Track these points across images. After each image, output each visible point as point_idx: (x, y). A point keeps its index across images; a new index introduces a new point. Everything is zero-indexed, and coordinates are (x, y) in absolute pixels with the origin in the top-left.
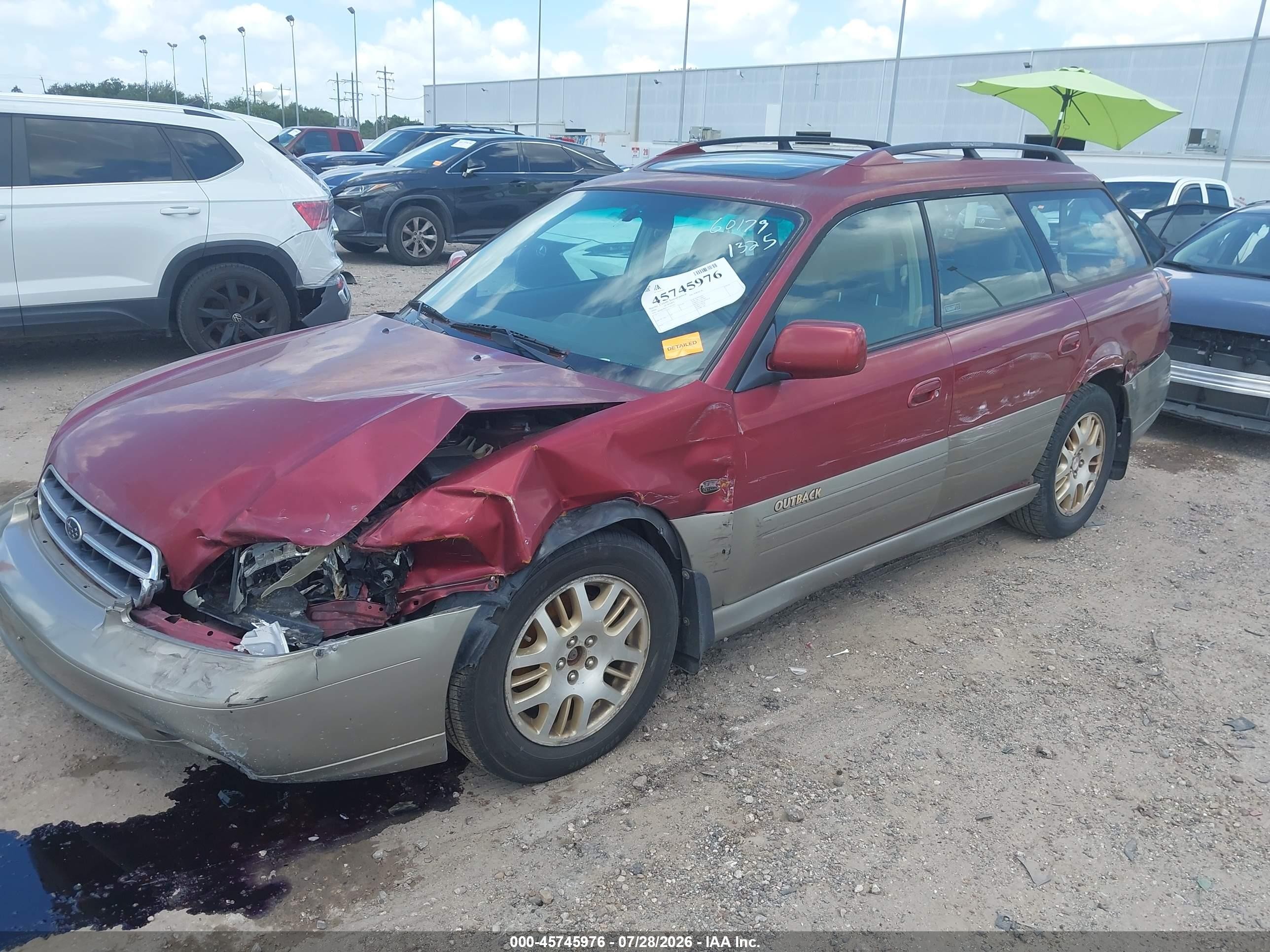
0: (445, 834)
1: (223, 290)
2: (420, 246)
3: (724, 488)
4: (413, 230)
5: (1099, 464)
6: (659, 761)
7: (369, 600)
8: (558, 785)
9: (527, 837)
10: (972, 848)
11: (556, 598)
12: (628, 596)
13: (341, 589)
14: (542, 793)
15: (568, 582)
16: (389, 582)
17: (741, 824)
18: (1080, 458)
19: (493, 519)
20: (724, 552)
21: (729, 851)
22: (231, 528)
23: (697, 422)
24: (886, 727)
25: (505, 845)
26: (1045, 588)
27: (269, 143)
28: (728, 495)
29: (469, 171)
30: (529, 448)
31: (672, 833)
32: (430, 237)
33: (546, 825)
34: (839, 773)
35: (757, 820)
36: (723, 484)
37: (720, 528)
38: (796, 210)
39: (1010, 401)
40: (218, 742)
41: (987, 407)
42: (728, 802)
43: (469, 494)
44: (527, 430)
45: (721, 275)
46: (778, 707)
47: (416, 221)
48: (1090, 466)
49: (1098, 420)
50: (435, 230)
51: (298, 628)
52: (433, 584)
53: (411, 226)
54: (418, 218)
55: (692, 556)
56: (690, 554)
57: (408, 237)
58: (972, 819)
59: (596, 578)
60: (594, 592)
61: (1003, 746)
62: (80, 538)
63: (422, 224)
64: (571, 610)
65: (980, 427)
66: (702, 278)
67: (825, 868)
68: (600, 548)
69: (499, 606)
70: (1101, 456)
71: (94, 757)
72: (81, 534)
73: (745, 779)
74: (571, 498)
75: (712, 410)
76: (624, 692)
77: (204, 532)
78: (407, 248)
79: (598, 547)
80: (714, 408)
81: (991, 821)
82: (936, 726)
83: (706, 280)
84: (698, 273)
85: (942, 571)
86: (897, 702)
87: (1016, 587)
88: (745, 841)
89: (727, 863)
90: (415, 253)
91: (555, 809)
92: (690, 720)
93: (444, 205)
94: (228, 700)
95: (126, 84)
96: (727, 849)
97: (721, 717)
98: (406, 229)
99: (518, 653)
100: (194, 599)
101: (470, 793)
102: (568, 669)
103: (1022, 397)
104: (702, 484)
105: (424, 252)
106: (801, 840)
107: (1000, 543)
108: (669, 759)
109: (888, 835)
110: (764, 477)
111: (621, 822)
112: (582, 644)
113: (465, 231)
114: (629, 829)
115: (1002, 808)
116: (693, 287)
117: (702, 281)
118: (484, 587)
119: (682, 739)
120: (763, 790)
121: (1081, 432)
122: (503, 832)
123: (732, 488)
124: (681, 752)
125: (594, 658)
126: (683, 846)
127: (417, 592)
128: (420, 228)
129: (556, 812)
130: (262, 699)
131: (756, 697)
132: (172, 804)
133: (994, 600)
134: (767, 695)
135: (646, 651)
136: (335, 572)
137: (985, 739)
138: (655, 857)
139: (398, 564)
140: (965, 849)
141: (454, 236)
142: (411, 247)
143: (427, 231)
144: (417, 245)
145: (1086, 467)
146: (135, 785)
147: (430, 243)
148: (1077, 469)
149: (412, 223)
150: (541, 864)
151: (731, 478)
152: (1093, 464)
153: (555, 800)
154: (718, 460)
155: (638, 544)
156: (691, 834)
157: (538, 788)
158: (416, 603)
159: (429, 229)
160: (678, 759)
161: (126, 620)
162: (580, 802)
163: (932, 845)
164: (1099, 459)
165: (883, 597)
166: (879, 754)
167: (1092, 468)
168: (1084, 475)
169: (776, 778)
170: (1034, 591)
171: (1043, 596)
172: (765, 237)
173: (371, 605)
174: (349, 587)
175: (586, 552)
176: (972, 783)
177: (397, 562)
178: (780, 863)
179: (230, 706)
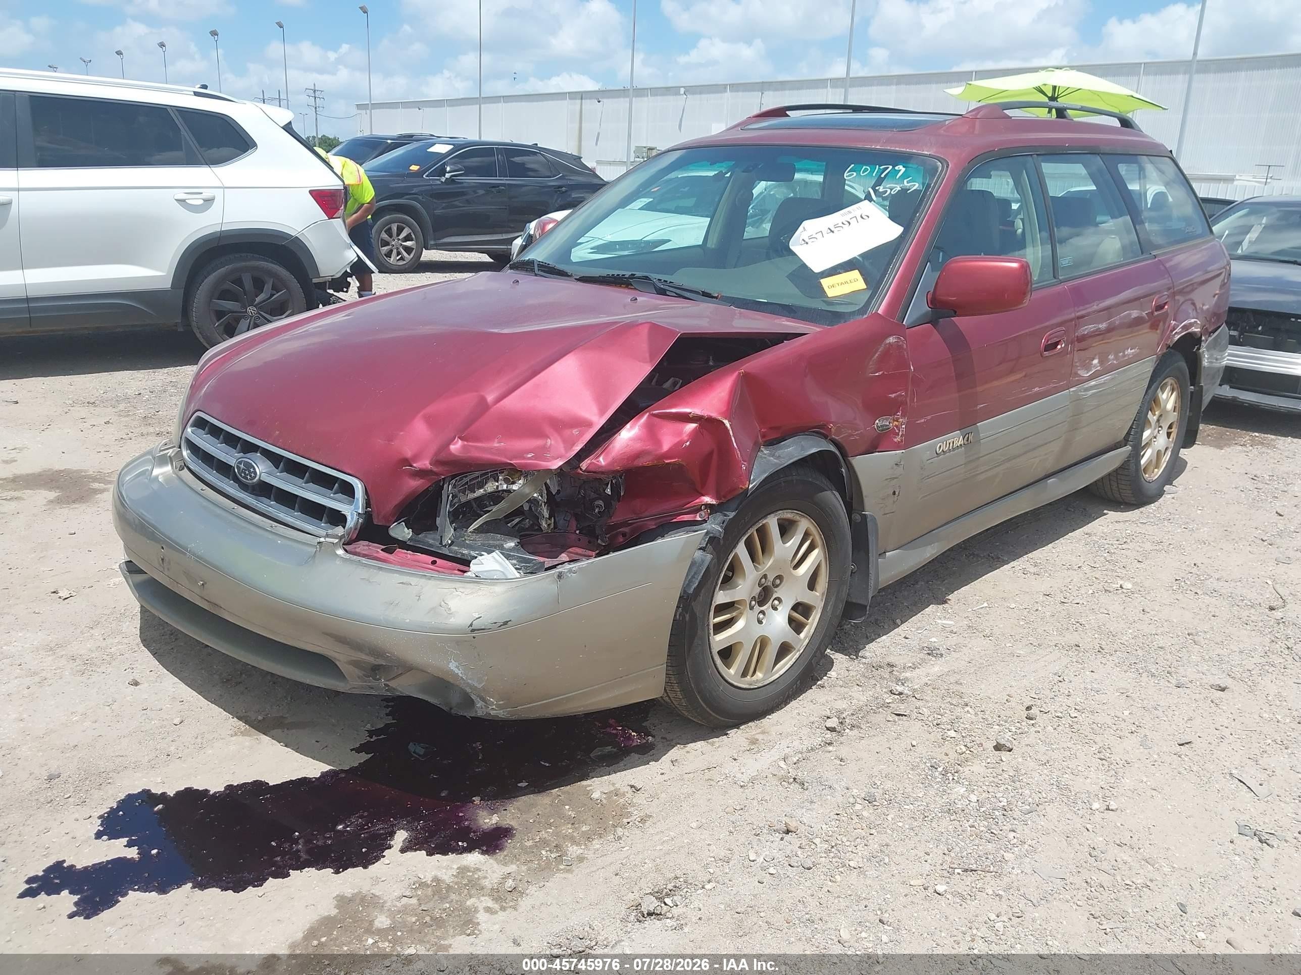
0: (655, 775)
1: (239, 282)
2: (399, 253)
3: (897, 426)
4: (391, 236)
5: (1174, 430)
6: (841, 705)
7: (578, 532)
8: (751, 729)
9: (739, 775)
10: (1186, 769)
11: (753, 533)
12: (811, 535)
13: (549, 522)
14: (738, 737)
15: (765, 517)
16: (599, 512)
17: (953, 755)
18: (1159, 424)
19: (708, 444)
20: (894, 493)
21: (953, 779)
22: (443, 456)
23: (877, 355)
24: (1057, 668)
25: (721, 783)
26: (1148, 546)
27: (283, 128)
28: (900, 434)
29: (448, 175)
30: (736, 374)
31: (889, 766)
32: (408, 244)
33: (752, 765)
34: (1029, 708)
35: (968, 752)
36: (897, 423)
37: (892, 468)
38: (930, 156)
39: (1116, 358)
40: (456, 671)
41: (1099, 362)
42: (932, 737)
43: (685, 418)
44: (711, 363)
45: (868, 217)
46: (942, 655)
47: (394, 227)
48: (1167, 433)
49: (1175, 386)
50: (413, 236)
51: (515, 559)
52: (640, 515)
53: (389, 232)
54: (396, 224)
55: (866, 497)
56: (864, 494)
57: (386, 244)
58: (1175, 745)
59: (788, 515)
60: (786, 529)
61: (1174, 682)
62: (257, 478)
63: (400, 230)
64: (766, 546)
65: (1093, 383)
66: (849, 221)
67: (1055, 790)
68: (795, 481)
69: (712, 535)
70: (1176, 423)
71: (260, 718)
72: (258, 473)
73: (940, 717)
74: (771, 428)
75: (890, 343)
76: (802, 635)
77: (412, 463)
78: (385, 255)
79: (793, 480)
80: (891, 341)
81: (1193, 745)
82: (1101, 666)
83: (853, 222)
84: (843, 215)
85: (1044, 534)
86: (1056, 646)
87: (1120, 546)
88: (966, 770)
89: (955, 790)
90: (393, 260)
91: (756, 749)
92: (858, 668)
93: (424, 212)
94: (471, 625)
96: (951, 778)
97: (890, 665)
98: (384, 236)
99: (720, 589)
100: (401, 532)
101: (663, 738)
102: (757, 608)
103: (1124, 356)
104: (877, 421)
105: (402, 259)
106: (1020, 767)
107: (1087, 509)
108: (851, 703)
109: (1101, 759)
110: (929, 417)
111: (833, 758)
112: (770, 584)
113: (443, 238)
114: (843, 764)
115: (1198, 734)
116: (841, 228)
117: (849, 223)
118: (695, 517)
119: (857, 685)
120: (962, 725)
121: (1163, 396)
122: (713, 771)
123: (904, 426)
124: (860, 697)
125: (779, 599)
126: (905, 776)
127: (625, 524)
128: (398, 235)
129: (759, 752)
130: (506, 623)
131: (915, 646)
132: (364, 757)
133: (1105, 558)
134: (926, 645)
135: (823, 594)
136: (543, 504)
137: (1153, 675)
138: (882, 786)
139: (610, 493)
140: (1180, 770)
141: (432, 242)
142: (389, 254)
143: (405, 237)
144: (395, 251)
145: (1163, 433)
146: (314, 741)
147: (408, 250)
148: (1156, 435)
149: (390, 229)
150: (767, 798)
151: (903, 416)
152: (1170, 430)
153: (754, 742)
154: (893, 396)
155: (823, 480)
156: (908, 766)
157: (732, 732)
158: (624, 535)
159: (407, 235)
160: (861, 703)
161: (340, 552)
162: (778, 743)
163: (1146, 767)
164: (1174, 426)
165: (999, 558)
166: (1059, 691)
167: (1169, 435)
168: (1162, 441)
169: (968, 716)
170: (1138, 549)
171: (1150, 553)
172: (905, 181)
173: (580, 537)
174: (557, 519)
175: (783, 484)
176: (1160, 713)
177: (608, 491)
178: (1010, 788)
179: (473, 631)
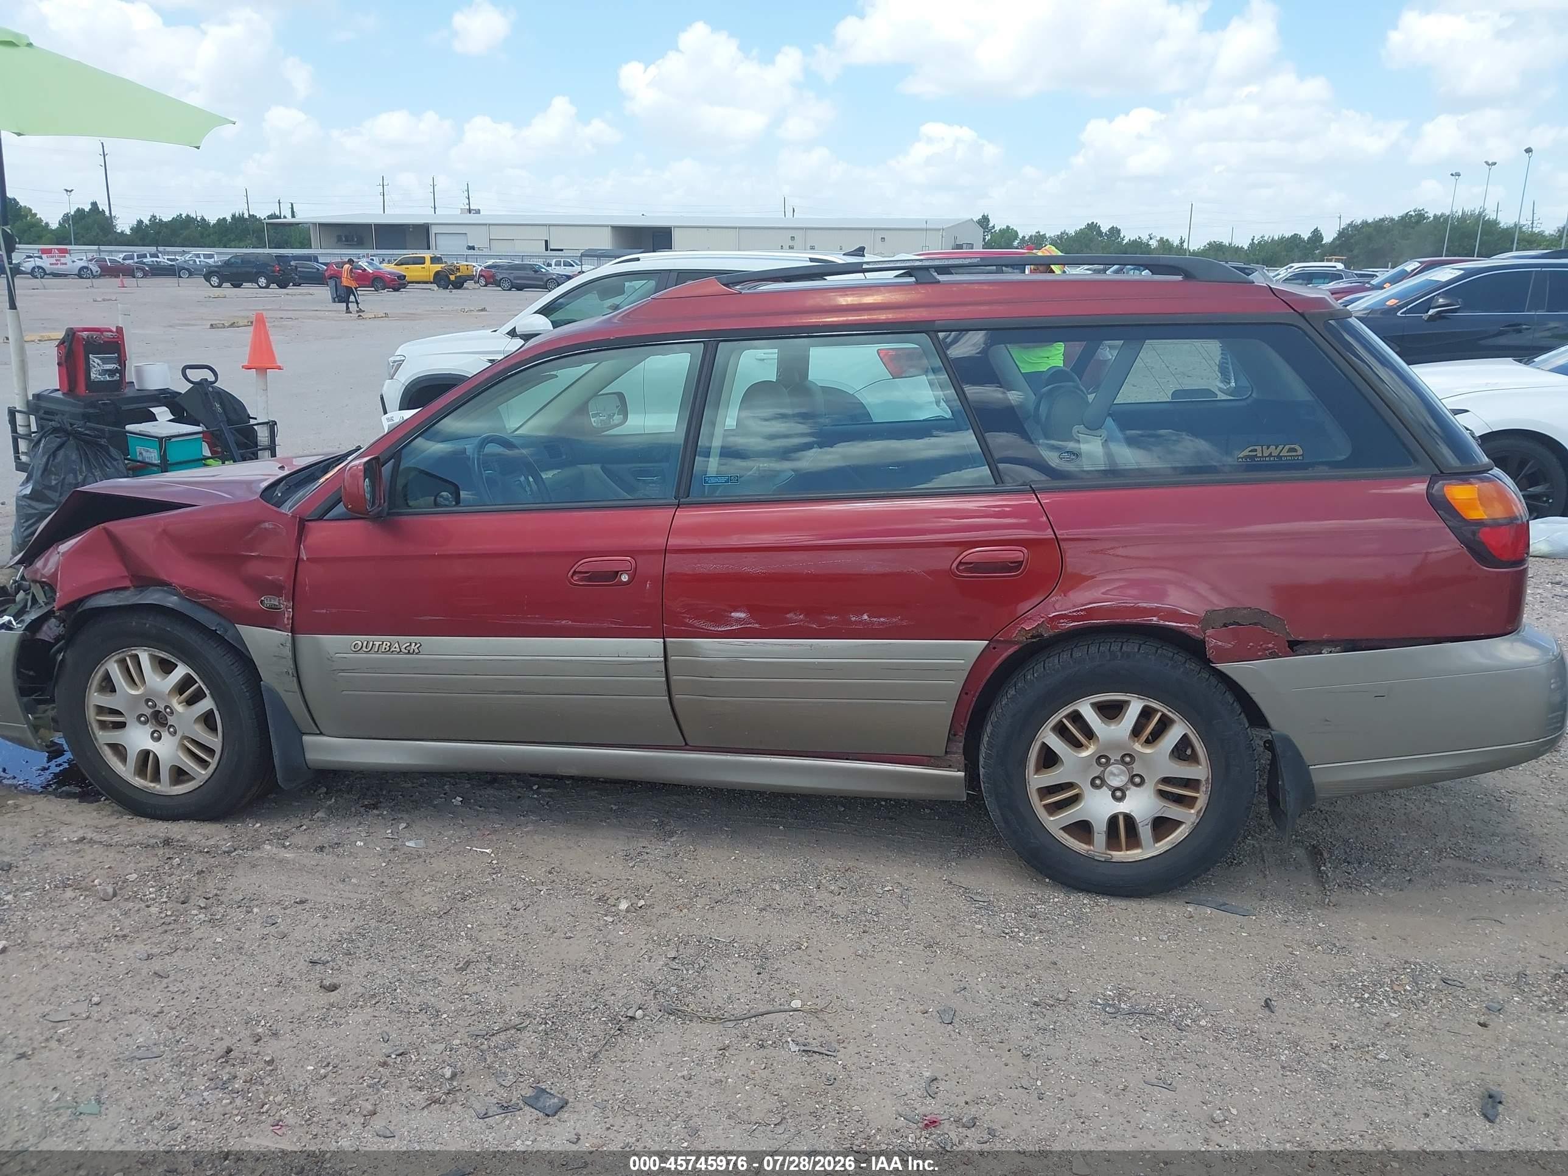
3: (285, 609)
5: (1202, 797)
12: (196, 681)
18: (1130, 769)
20: (287, 672)
23: (250, 536)
28: (286, 616)
30: (100, 525)
36: (284, 604)
41: (752, 618)
48: (1159, 792)
49: (1171, 715)
65: (738, 642)
70: (1202, 783)
75: (265, 529)
76: (204, 772)
80: (267, 526)
95: (1431, 215)
99: (96, 692)
102: (152, 727)
104: (263, 599)
110: (332, 610)
112: (161, 710)
123: (290, 610)
125: (174, 728)
145: (1148, 790)
151: (287, 600)
152: (1174, 790)
164: (1200, 788)
